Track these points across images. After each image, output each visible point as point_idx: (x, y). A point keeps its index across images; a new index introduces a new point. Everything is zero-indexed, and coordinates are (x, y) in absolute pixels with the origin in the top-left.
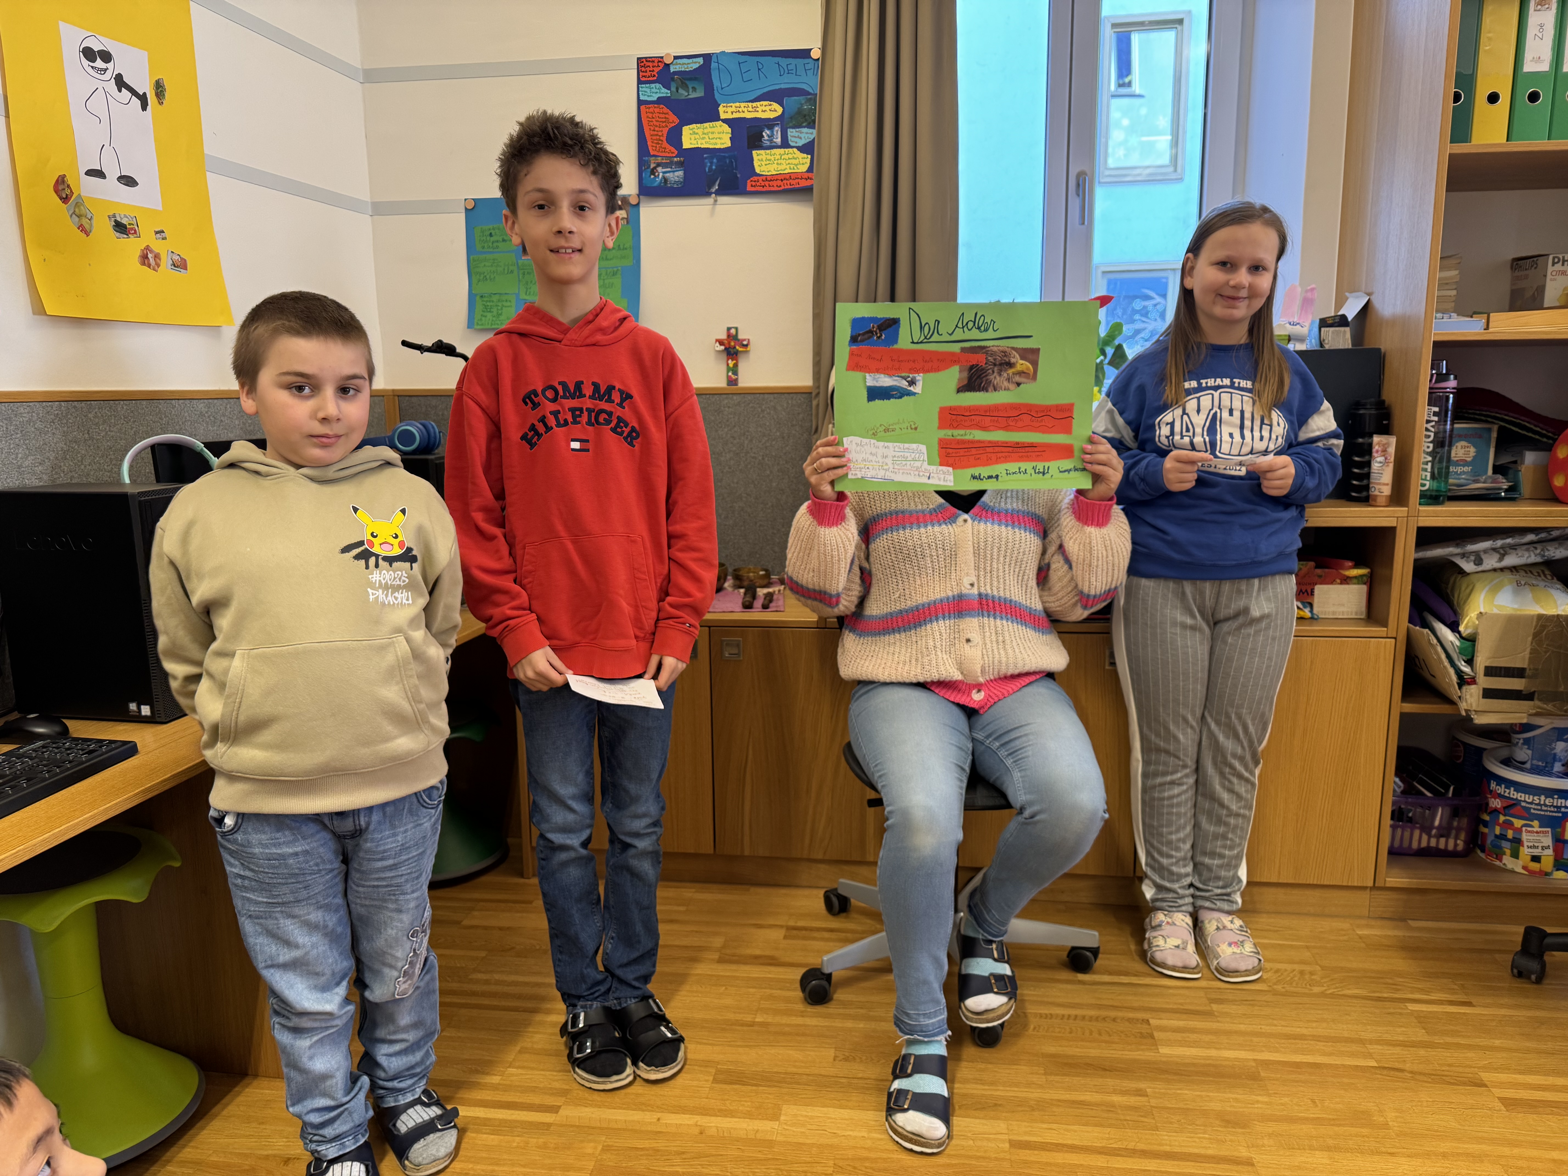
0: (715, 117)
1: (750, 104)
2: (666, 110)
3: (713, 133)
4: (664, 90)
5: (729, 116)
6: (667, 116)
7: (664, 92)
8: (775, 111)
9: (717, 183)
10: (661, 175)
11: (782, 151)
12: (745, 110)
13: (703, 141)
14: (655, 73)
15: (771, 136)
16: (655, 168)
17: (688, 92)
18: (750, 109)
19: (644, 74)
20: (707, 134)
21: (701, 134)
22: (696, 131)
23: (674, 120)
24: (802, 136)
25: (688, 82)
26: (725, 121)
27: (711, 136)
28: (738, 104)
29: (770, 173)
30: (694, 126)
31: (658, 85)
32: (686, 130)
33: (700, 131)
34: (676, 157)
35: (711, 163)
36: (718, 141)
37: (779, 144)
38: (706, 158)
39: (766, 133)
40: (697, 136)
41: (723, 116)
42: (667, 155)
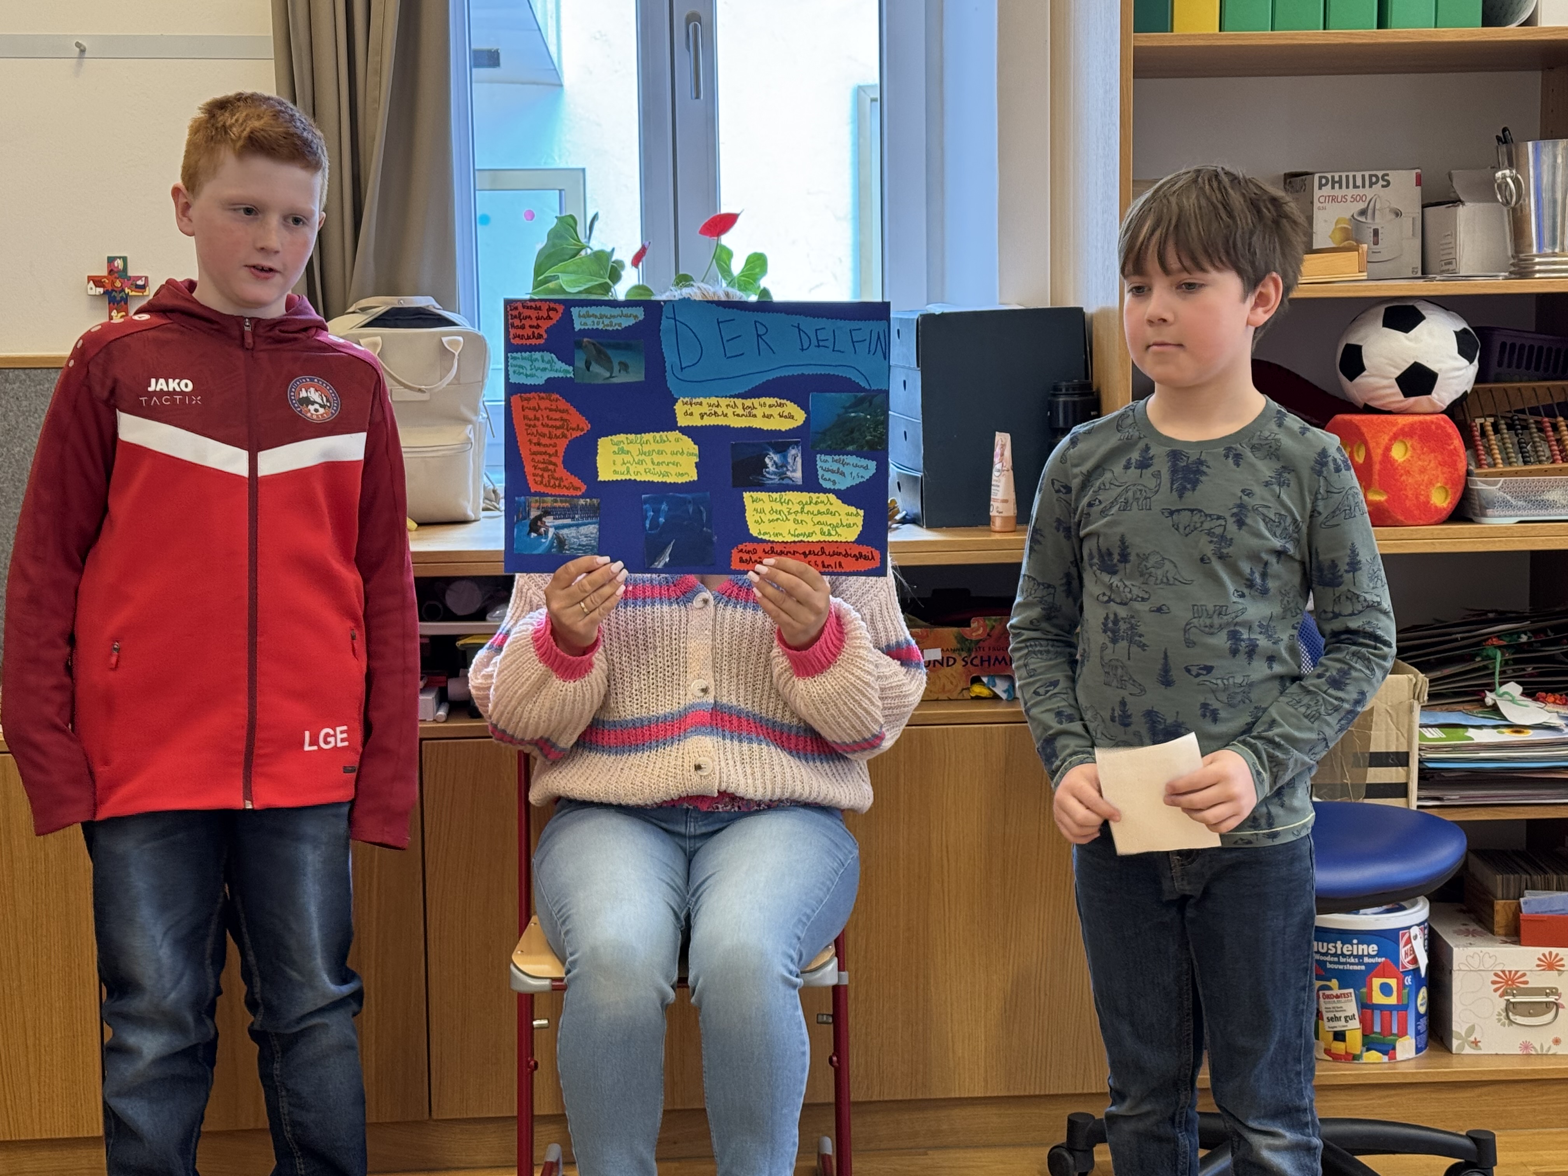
0: (668, 423)
1: (739, 402)
2: (563, 404)
3: (660, 453)
4: (560, 365)
5: (697, 422)
6: (565, 416)
7: (561, 370)
8: (792, 417)
9: (669, 551)
10: (551, 532)
11: (805, 496)
12: (730, 411)
13: (641, 468)
14: (542, 331)
15: (782, 467)
16: (539, 518)
17: (611, 370)
18: (740, 411)
19: (520, 332)
20: (650, 453)
21: (635, 453)
22: (626, 447)
23: (581, 424)
24: (846, 470)
25: (610, 352)
26: (687, 431)
27: (657, 458)
28: (713, 400)
29: (780, 539)
30: (622, 437)
31: (548, 356)
32: (606, 446)
33: (634, 449)
34: (583, 496)
35: (657, 512)
36: (672, 469)
37: (800, 482)
38: (646, 501)
39: (772, 460)
40: (627, 458)
41: (682, 421)
42: (566, 492)
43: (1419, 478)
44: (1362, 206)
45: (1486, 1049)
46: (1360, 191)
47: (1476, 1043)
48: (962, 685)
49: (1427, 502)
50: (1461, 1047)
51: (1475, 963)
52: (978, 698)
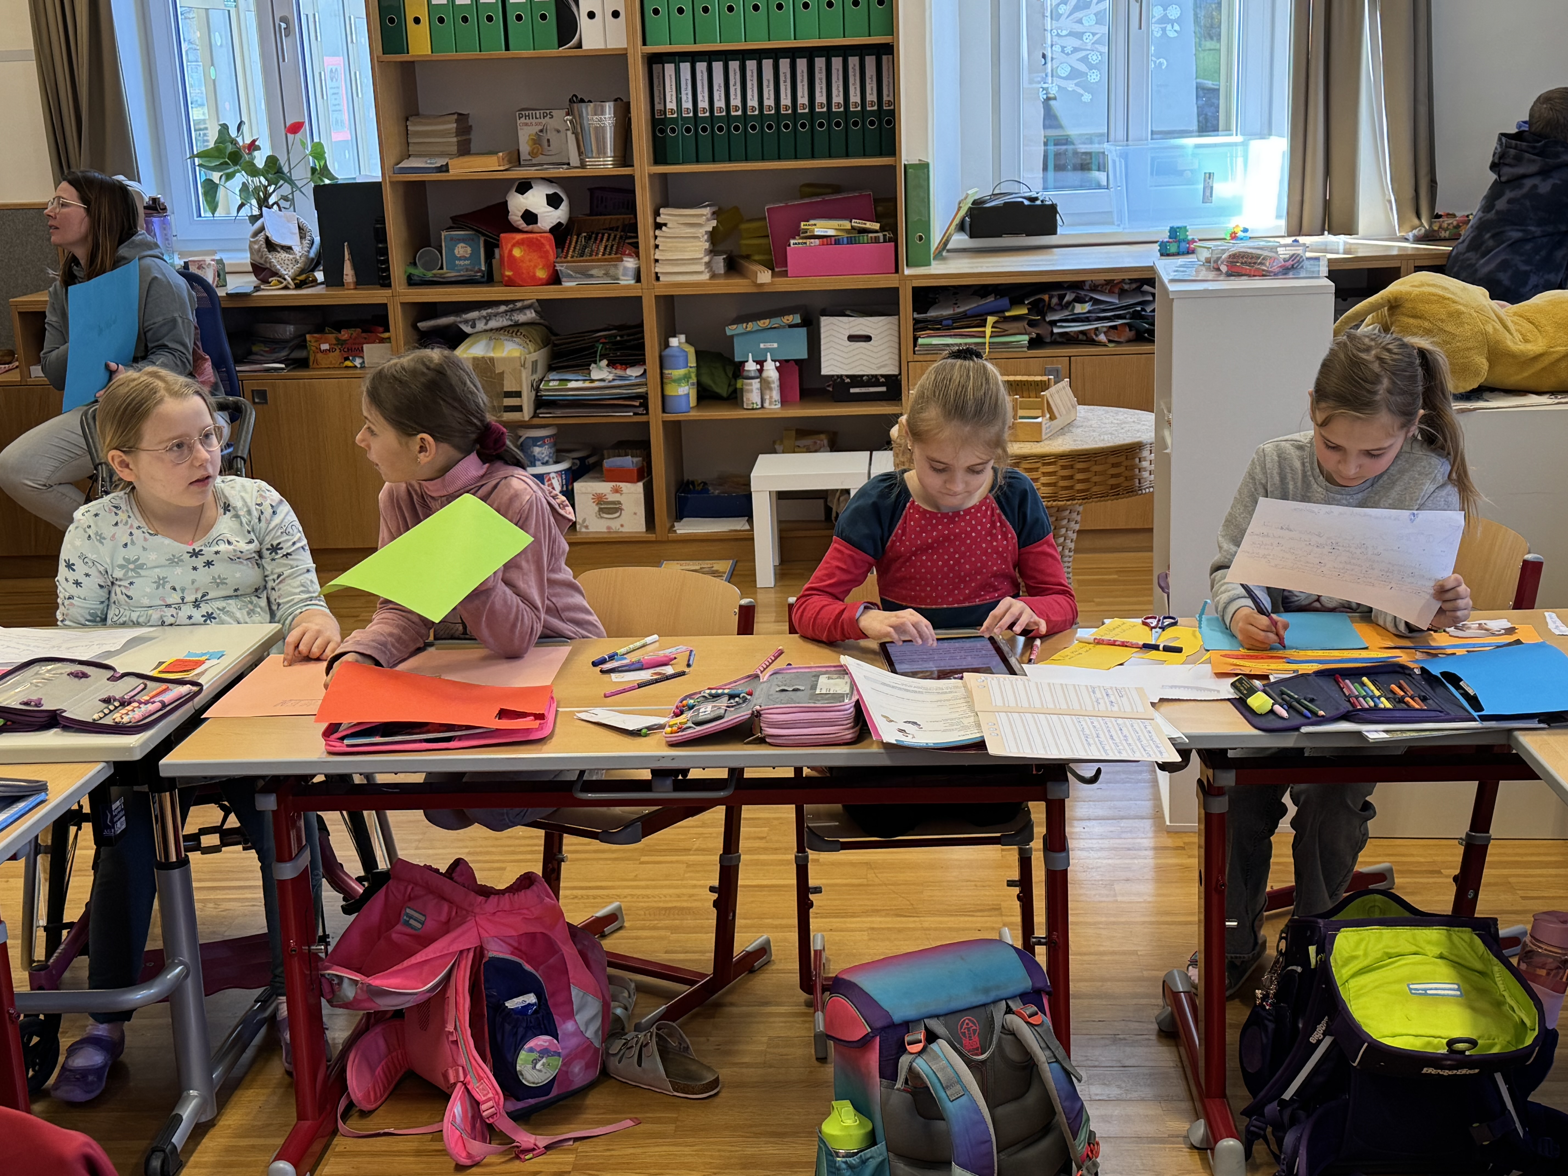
43: (528, 264)
44: (541, 127)
45: (591, 529)
46: (539, 120)
47: (587, 527)
48: (340, 361)
49: (534, 275)
50: (580, 528)
51: (584, 490)
52: (346, 367)
